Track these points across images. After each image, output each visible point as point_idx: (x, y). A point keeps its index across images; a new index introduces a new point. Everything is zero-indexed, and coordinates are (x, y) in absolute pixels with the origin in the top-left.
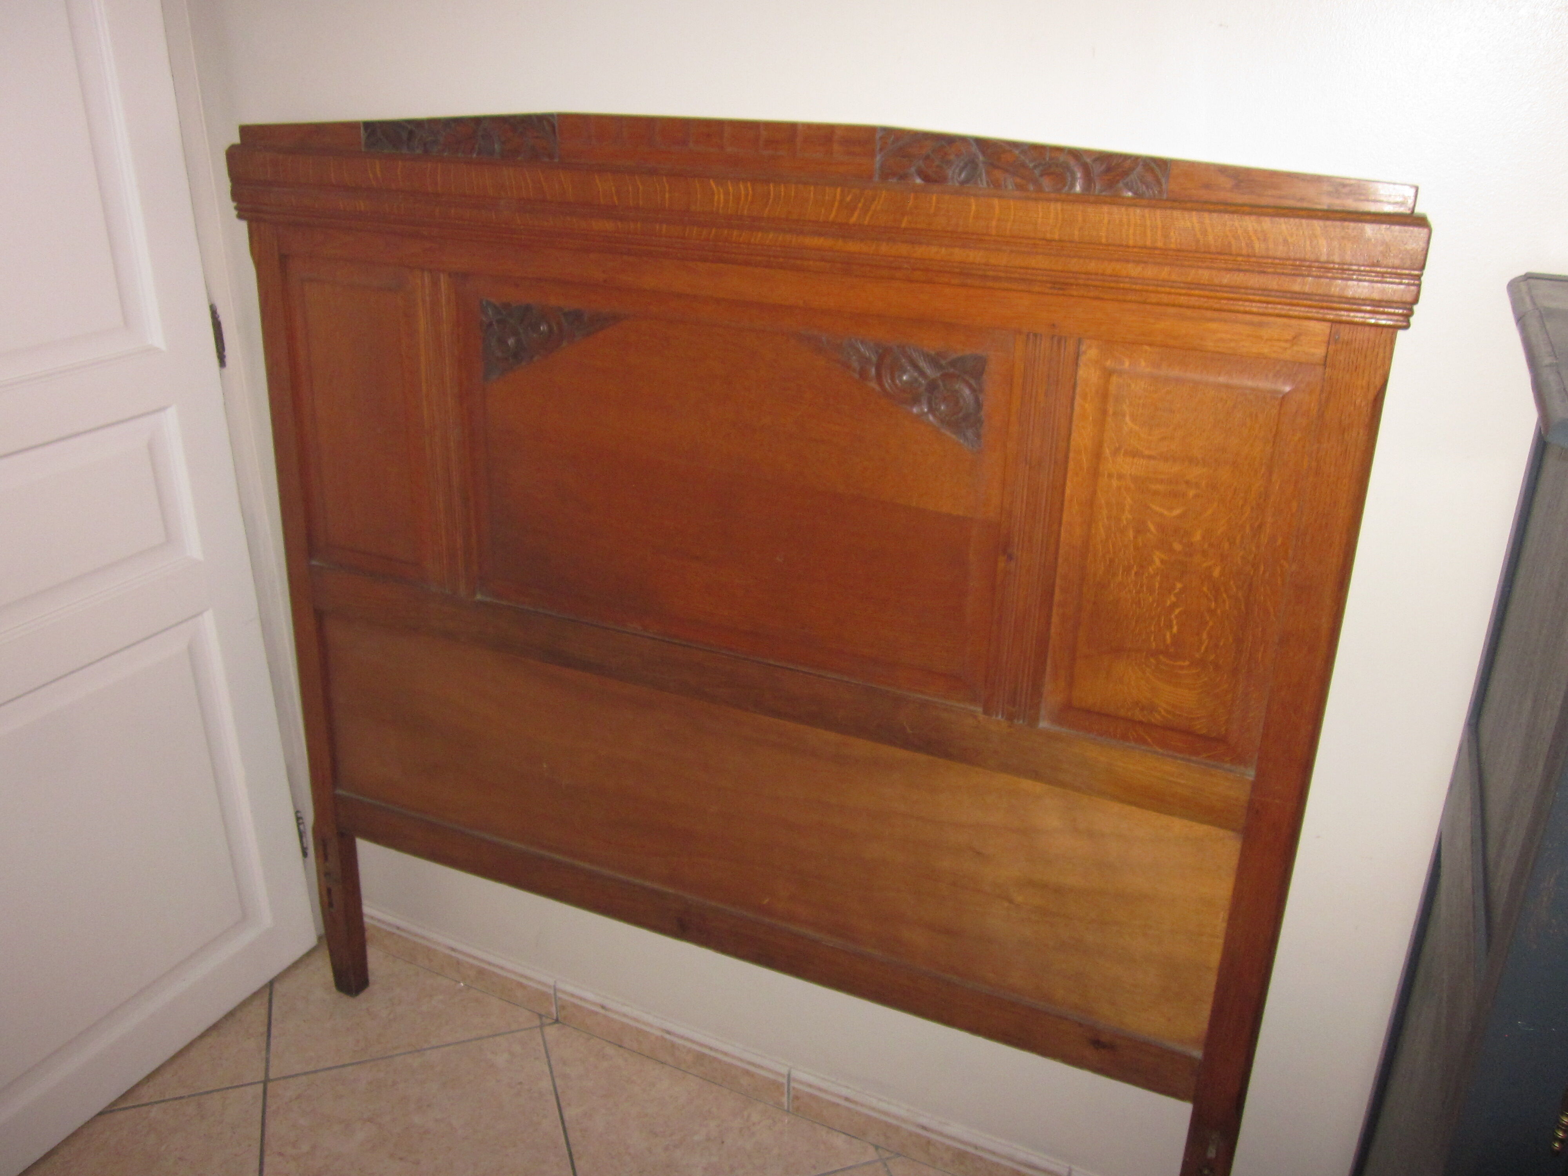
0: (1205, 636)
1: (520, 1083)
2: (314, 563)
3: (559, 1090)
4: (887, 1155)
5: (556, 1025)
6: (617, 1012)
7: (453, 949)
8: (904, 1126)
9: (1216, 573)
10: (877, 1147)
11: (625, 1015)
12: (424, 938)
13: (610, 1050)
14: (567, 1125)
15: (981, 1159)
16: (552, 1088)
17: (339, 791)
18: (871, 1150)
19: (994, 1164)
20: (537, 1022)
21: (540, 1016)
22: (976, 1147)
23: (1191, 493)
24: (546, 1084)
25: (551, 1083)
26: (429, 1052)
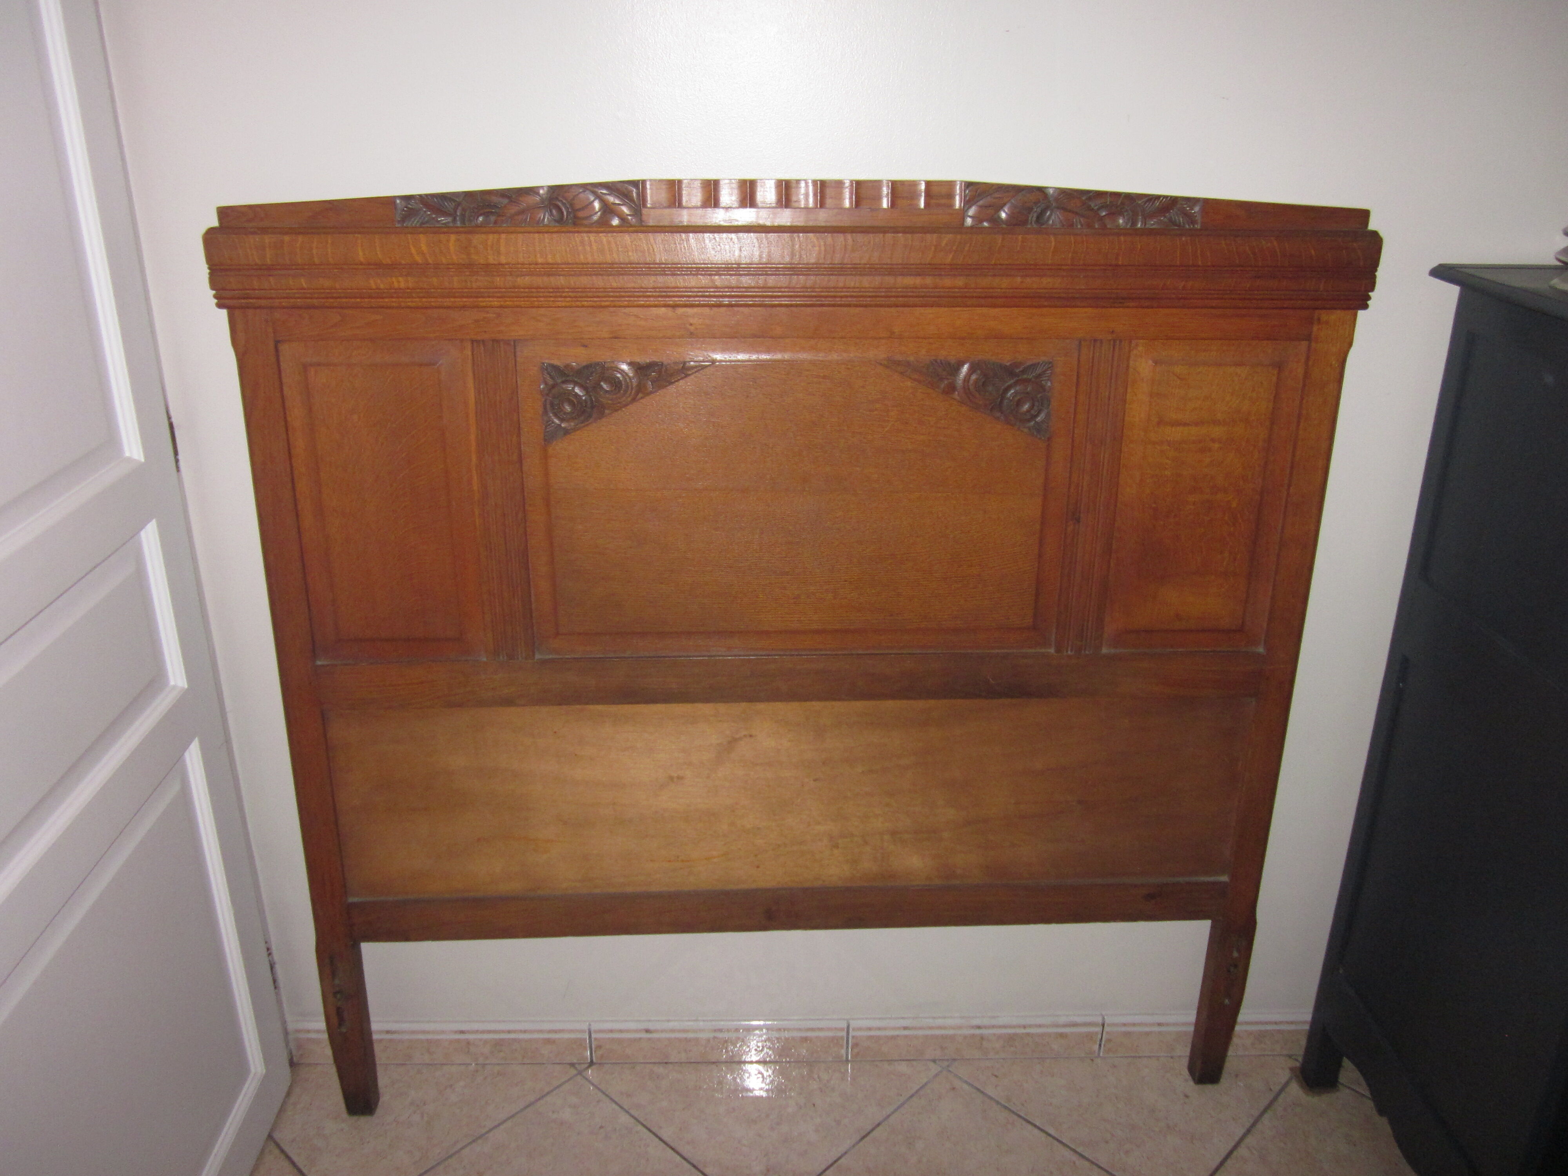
0: (1226, 554)
1: (601, 1127)
2: (319, 663)
3: (642, 1120)
4: (946, 1063)
5: (594, 1067)
6: (662, 1031)
7: (462, 1032)
8: (959, 1032)
9: (1234, 505)
10: (934, 1061)
11: (673, 1031)
12: (424, 1032)
13: (660, 1070)
14: (672, 1144)
15: (1028, 1034)
16: (632, 1120)
17: (351, 900)
18: (931, 1064)
19: (1042, 1035)
20: (573, 1072)
21: (572, 1065)
22: (1025, 1027)
23: (1217, 445)
24: (624, 1118)
25: (628, 1116)
26: (491, 1134)
